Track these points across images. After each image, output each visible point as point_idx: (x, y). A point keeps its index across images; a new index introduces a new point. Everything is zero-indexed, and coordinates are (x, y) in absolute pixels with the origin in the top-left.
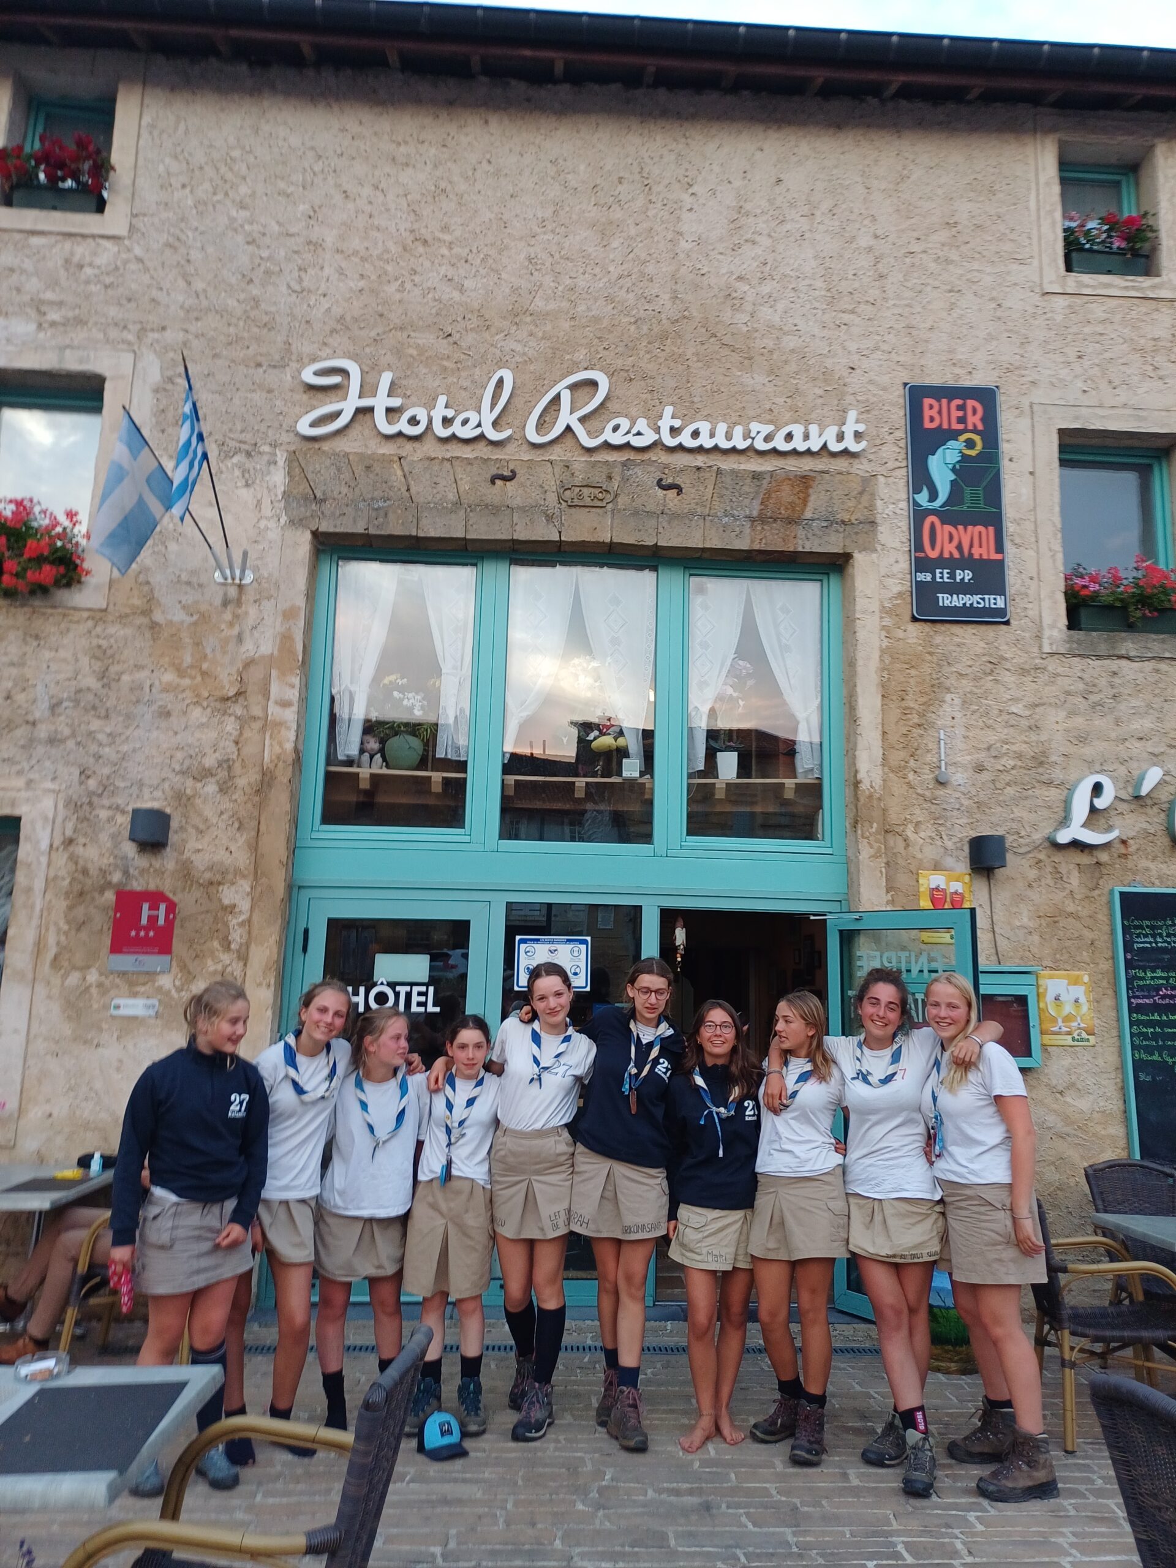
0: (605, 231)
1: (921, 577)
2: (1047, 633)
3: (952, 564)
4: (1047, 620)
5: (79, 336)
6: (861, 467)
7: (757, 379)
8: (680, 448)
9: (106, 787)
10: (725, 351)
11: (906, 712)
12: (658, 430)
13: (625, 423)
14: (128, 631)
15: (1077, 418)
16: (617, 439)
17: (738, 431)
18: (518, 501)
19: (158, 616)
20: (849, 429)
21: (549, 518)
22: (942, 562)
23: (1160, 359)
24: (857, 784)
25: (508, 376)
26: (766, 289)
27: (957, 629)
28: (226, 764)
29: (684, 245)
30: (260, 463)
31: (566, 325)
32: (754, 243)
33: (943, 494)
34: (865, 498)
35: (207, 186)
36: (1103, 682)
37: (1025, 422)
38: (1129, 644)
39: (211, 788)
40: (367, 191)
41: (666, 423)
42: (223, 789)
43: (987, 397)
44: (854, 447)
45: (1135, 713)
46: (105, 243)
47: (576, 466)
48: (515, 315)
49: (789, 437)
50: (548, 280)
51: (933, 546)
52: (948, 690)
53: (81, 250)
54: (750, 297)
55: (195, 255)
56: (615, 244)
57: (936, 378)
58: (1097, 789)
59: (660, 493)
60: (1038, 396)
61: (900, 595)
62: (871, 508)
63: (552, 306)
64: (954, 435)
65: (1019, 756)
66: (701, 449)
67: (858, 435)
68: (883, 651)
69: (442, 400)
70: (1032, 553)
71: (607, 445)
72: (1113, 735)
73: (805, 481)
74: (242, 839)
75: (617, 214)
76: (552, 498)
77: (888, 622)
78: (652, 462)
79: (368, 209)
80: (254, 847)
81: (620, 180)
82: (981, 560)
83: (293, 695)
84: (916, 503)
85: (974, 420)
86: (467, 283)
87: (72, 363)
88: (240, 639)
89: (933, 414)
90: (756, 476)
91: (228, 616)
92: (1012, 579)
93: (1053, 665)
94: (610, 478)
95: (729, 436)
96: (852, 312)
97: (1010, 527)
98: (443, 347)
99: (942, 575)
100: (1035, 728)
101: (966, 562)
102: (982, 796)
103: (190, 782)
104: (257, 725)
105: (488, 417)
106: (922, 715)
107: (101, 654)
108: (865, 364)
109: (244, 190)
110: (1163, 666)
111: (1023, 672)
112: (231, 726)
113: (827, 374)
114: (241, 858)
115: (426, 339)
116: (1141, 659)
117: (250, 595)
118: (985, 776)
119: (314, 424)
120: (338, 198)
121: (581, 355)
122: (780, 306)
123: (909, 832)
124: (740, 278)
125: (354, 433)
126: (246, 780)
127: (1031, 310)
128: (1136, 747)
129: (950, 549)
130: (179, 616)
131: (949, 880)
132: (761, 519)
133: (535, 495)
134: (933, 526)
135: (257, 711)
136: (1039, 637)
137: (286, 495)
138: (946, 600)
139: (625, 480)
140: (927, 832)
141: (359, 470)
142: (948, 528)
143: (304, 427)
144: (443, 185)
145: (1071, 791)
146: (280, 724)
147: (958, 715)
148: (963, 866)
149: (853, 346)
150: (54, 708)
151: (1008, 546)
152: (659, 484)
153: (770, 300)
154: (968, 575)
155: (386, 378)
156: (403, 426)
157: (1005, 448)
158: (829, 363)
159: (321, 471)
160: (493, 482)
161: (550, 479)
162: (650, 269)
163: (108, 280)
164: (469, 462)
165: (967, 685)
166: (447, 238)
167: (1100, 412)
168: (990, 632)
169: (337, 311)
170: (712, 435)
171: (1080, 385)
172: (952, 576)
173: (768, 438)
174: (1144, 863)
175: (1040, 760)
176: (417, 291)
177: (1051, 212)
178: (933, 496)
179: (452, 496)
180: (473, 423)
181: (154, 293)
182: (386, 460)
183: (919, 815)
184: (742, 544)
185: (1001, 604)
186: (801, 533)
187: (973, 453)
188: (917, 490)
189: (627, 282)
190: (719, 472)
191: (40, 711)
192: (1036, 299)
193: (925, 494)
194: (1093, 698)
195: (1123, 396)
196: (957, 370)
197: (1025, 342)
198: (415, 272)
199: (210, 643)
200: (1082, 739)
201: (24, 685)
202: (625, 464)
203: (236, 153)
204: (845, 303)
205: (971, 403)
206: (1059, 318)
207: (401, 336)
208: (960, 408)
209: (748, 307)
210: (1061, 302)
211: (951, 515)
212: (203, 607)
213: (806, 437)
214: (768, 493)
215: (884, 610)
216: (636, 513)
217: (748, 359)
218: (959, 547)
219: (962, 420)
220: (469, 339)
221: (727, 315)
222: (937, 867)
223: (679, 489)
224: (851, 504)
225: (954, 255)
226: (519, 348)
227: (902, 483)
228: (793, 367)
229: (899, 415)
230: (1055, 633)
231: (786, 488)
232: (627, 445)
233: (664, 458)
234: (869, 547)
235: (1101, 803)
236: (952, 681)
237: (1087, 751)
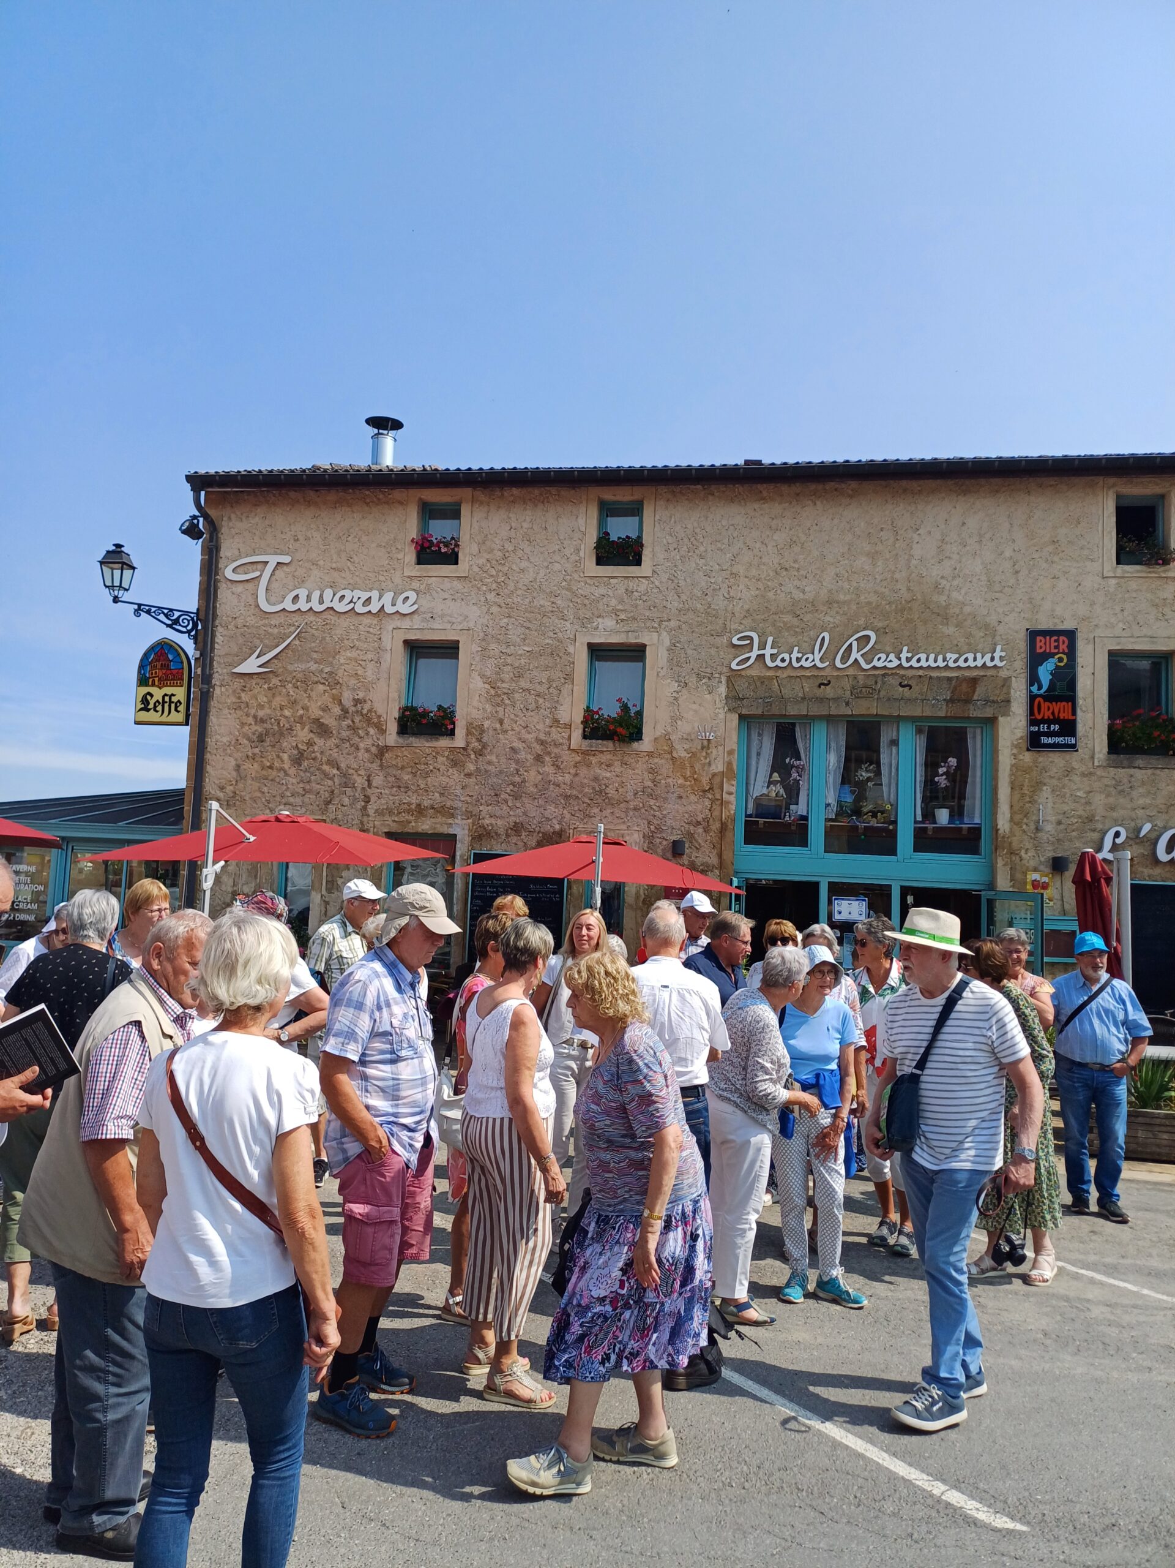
0: (873, 556)
1: (1032, 729)
2: (1097, 756)
3: (1049, 722)
4: (1097, 749)
5: (634, 626)
6: (1003, 674)
7: (950, 630)
8: (911, 667)
9: (659, 829)
10: (934, 616)
11: (1023, 795)
12: (900, 659)
13: (883, 656)
14: (663, 761)
15: (1119, 644)
16: (880, 664)
17: (940, 658)
18: (831, 696)
19: (675, 755)
20: (997, 655)
21: (847, 704)
22: (1043, 721)
23: (1167, 610)
24: (997, 830)
25: (826, 635)
26: (955, 583)
27: (1051, 755)
28: (706, 820)
29: (914, 562)
30: (714, 682)
31: (854, 607)
32: (950, 558)
33: (1045, 688)
34: (1005, 690)
35: (685, 548)
36: (1125, 780)
37: (1091, 646)
38: (1140, 761)
39: (700, 830)
40: (758, 545)
41: (904, 655)
42: (706, 831)
43: (1071, 635)
44: (1000, 664)
45: (1142, 796)
46: (643, 580)
47: (860, 678)
48: (830, 603)
49: (966, 660)
50: (846, 585)
51: (1039, 712)
52: (1045, 784)
53: (632, 585)
54: (947, 587)
55: (682, 583)
56: (879, 563)
57: (1045, 624)
58: (1117, 835)
59: (901, 689)
60: (1098, 632)
61: (1021, 738)
62: (1008, 693)
63: (848, 597)
64: (1052, 655)
65: (1080, 817)
66: (921, 668)
67: (1001, 659)
68: (1012, 766)
69: (796, 649)
70: (1091, 715)
71: (874, 668)
72: (1129, 806)
73: (974, 682)
74: (715, 852)
75: (880, 547)
76: (848, 693)
77: (1015, 751)
78: (896, 674)
79: (759, 554)
80: (720, 856)
81: (882, 530)
82: (1064, 720)
83: (733, 789)
84: (1031, 691)
85: (1063, 647)
86: (807, 589)
87: (632, 639)
88: (710, 764)
89: (1041, 644)
90: (949, 679)
91: (704, 754)
92: (1081, 729)
93: (1099, 772)
94: (876, 683)
95: (936, 661)
96: (1001, 592)
97: (1080, 702)
98: (795, 621)
99: (1044, 728)
100: (1088, 803)
101: (1055, 721)
102: (1061, 836)
103: (692, 828)
104: (718, 803)
105: (817, 656)
106: (1031, 797)
107: (652, 771)
108: (1007, 619)
109: (702, 549)
110: (1158, 772)
111: (1083, 775)
112: (707, 803)
113: (987, 626)
114: (714, 860)
115: (787, 618)
116: (1146, 768)
117: (713, 745)
118: (1062, 827)
119: (738, 664)
120: (745, 549)
121: (862, 622)
122: (963, 591)
123: (1023, 853)
124: (942, 577)
125: (755, 666)
126: (715, 826)
127: (1096, 586)
128: (1140, 813)
129: (1048, 714)
130: (683, 754)
131: (1041, 876)
132: (951, 701)
133: (840, 692)
134: (1039, 703)
135: (718, 796)
136: (1093, 758)
137: (727, 697)
138: (1045, 740)
139: (884, 683)
140: (1031, 853)
141: (758, 684)
142: (1047, 703)
143: (734, 666)
144: (794, 539)
145: (1105, 833)
146: (728, 802)
147: (1050, 797)
148: (1048, 870)
149: (1000, 610)
150: (635, 794)
151: (1079, 712)
152: (901, 685)
153: (958, 589)
154: (1057, 727)
155: (770, 640)
156: (778, 663)
157: (1080, 660)
158: (988, 619)
159: (742, 686)
160: (819, 686)
161: (847, 684)
162: (897, 576)
163: (645, 598)
164: (808, 677)
165: (1055, 782)
166: (797, 566)
167: (1132, 640)
168: (1068, 756)
169: (746, 607)
170: (927, 660)
171: (1121, 625)
172: (1049, 728)
173: (956, 661)
174: (1140, 869)
175: (1090, 819)
176: (783, 595)
177: (1110, 532)
178: (1040, 688)
179: (800, 695)
180: (810, 660)
181: (665, 603)
182: (771, 678)
183: (1028, 845)
184: (942, 714)
185: (1073, 741)
186: (971, 707)
187: (1062, 664)
188: (1032, 685)
189: (885, 583)
190: (931, 678)
191: (629, 797)
192: (1099, 580)
193: (1036, 686)
194: (1120, 788)
195: (1145, 631)
196: (1056, 621)
197: (1093, 604)
198: (781, 585)
199: (697, 767)
200: (1113, 809)
201: (622, 784)
202: (884, 675)
203: (698, 530)
204: (997, 587)
205: (1061, 638)
206: (1112, 590)
207: (776, 617)
208: (1055, 641)
209: (947, 593)
210: (1113, 582)
211: (1051, 696)
212: (694, 750)
213: (975, 659)
214: (955, 688)
215: (1013, 745)
216: (889, 699)
217: (946, 620)
218: (1053, 713)
219: (1056, 647)
220: (808, 617)
221: (935, 598)
222: (1035, 870)
223: (910, 687)
224: (998, 692)
225: (1056, 559)
226: (831, 620)
227: (1024, 680)
228: (969, 622)
229: (1022, 645)
230: (1101, 756)
231: (964, 685)
232: (885, 667)
233: (902, 672)
234: (1006, 714)
235: (1119, 841)
236: (1047, 780)
237: (1115, 815)
